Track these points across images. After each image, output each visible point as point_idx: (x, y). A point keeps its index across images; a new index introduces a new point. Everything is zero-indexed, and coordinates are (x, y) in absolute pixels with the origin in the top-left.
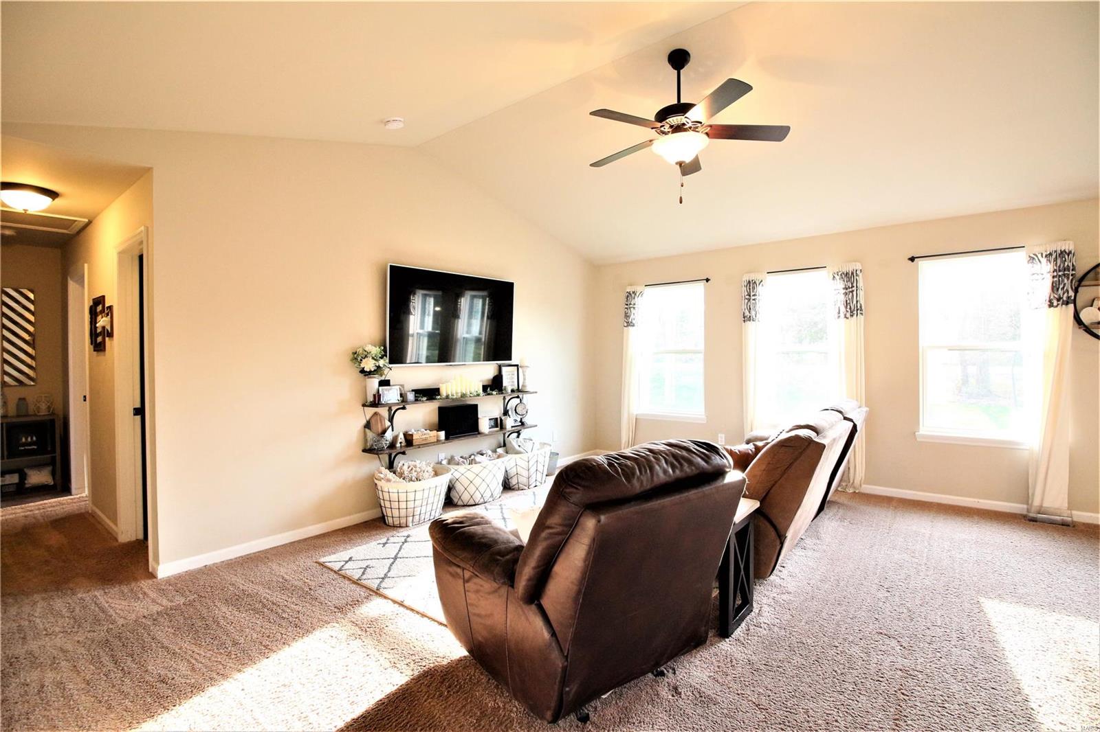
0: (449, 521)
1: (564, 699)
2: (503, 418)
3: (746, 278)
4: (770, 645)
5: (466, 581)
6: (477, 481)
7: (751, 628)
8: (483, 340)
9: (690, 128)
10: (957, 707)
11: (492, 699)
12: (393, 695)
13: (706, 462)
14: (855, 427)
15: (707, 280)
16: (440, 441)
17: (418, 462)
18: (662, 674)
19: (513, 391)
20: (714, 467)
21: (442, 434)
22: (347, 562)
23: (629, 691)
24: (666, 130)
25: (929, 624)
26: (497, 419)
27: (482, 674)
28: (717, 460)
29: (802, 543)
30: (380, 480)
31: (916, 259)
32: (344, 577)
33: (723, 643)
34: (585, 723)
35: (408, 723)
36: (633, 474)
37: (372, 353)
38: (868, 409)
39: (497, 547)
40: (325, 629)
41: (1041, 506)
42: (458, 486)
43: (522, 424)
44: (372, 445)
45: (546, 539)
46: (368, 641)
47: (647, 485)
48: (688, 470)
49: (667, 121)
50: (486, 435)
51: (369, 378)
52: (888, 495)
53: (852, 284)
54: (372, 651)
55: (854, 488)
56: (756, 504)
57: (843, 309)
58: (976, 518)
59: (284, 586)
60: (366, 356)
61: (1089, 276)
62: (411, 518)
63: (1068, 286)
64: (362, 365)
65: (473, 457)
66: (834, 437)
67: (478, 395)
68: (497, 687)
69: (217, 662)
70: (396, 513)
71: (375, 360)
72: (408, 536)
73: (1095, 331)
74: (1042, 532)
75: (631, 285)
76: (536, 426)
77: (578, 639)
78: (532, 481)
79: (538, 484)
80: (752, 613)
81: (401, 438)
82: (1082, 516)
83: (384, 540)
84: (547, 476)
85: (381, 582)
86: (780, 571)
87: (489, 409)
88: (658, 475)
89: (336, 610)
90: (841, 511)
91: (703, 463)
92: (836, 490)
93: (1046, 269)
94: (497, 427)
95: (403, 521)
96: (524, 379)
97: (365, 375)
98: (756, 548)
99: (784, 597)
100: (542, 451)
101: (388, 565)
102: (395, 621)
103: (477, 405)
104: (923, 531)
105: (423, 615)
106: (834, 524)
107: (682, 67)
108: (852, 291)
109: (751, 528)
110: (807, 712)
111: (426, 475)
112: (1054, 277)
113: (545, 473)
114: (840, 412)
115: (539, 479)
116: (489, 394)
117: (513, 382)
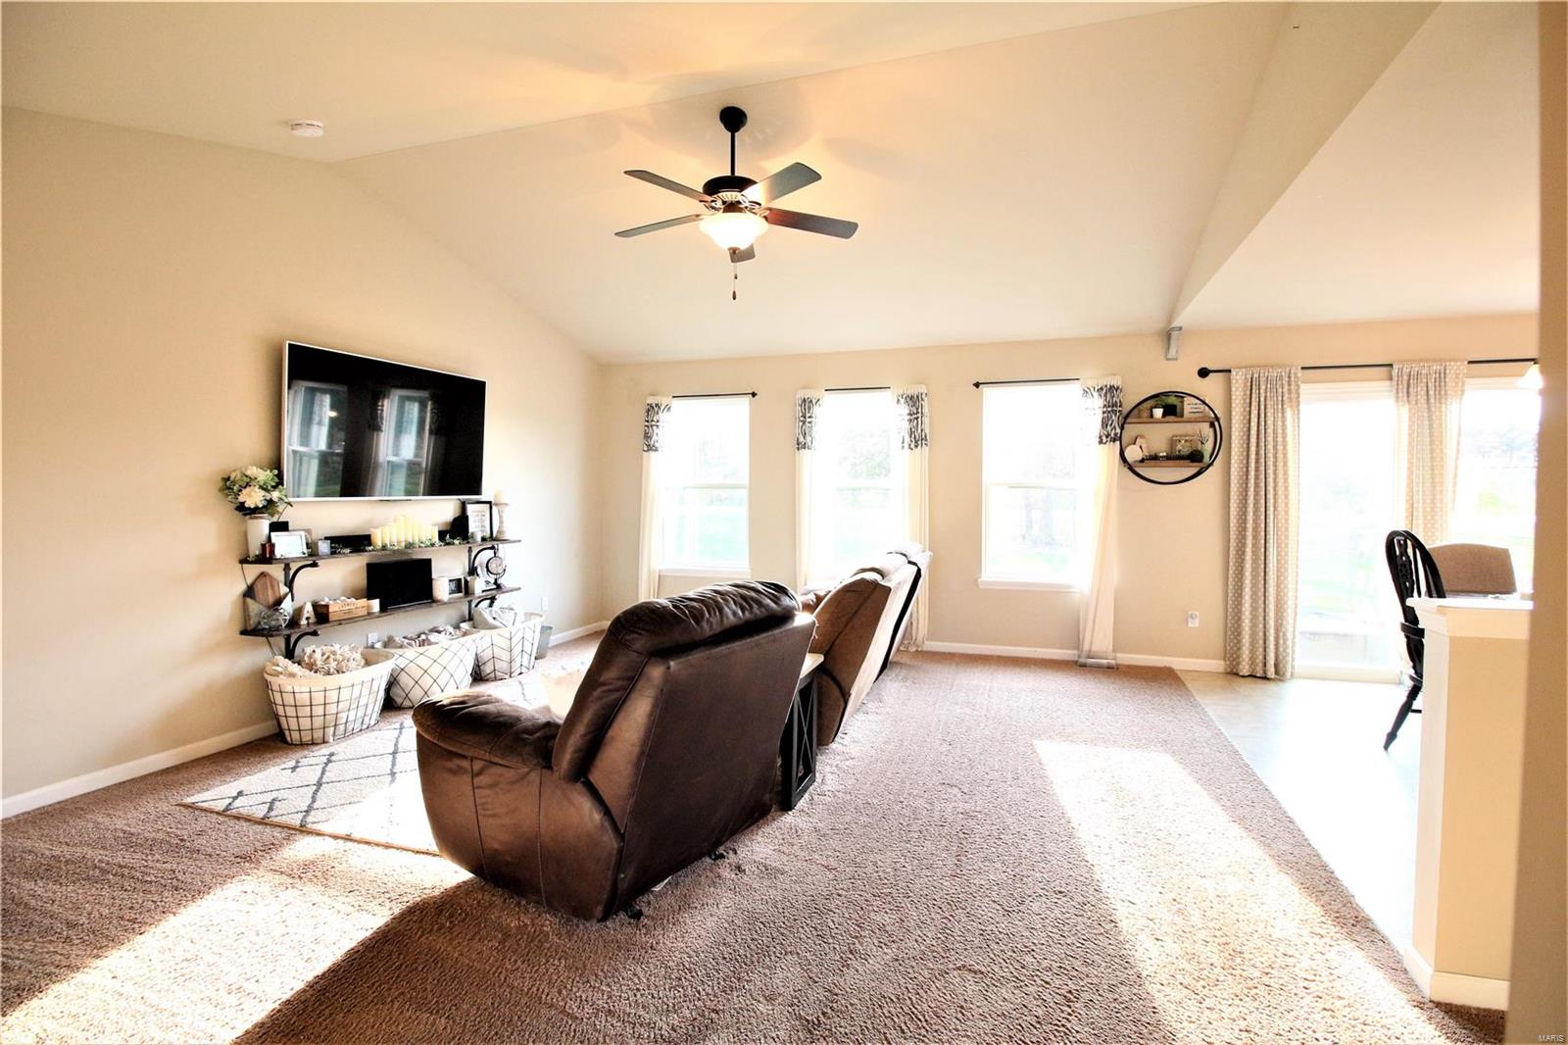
0: (445, 702)
1: (619, 886)
2: (469, 579)
3: (801, 394)
4: (836, 809)
5: (474, 775)
6: (435, 670)
7: (815, 797)
8: (424, 465)
9: (746, 207)
10: (1011, 837)
11: (515, 917)
12: (370, 939)
13: (775, 603)
14: (919, 571)
15: (754, 395)
16: (373, 613)
17: (337, 647)
18: (722, 856)
19: (484, 539)
20: (784, 609)
21: (375, 604)
22: (235, 798)
23: (686, 877)
24: (717, 206)
25: (987, 770)
26: (459, 580)
27: (493, 895)
28: (786, 601)
29: (864, 708)
30: (277, 674)
31: (981, 386)
32: (238, 818)
33: (786, 816)
34: (639, 919)
35: (402, 965)
36: (703, 615)
37: (259, 479)
38: (930, 553)
39: (520, 726)
40: (229, 885)
41: (1090, 651)
42: (404, 679)
43: (498, 587)
44: (259, 623)
45: (599, 698)
46: (309, 888)
47: (717, 628)
48: (758, 612)
49: (720, 195)
50: (445, 603)
51: (251, 518)
52: (952, 651)
53: (917, 409)
54: (317, 898)
55: (917, 646)
56: (820, 659)
57: (907, 439)
58: (1033, 667)
59: (130, 841)
60: (248, 485)
61: (1132, 414)
62: (332, 729)
63: (1115, 423)
64: (241, 499)
65: (423, 637)
66: (900, 580)
67: (433, 545)
68: (518, 904)
69: (47, 953)
70: (305, 723)
71: (266, 490)
72: (332, 755)
73: (1138, 470)
74: (1089, 676)
75: (653, 395)
76: (519, 589)
77: (637, 813)
78: (516, 666)
79: (524, 670)
80: (815, 783)
81: (308, 610)
82: (1126, 658)
83: (292, 763)
84: (536, 658)
85: (305, 816)
86: (843, 738)
87: (447, 567)
88: (727, 618)
89: (239, 860)
90: (904, 672)
91: (773, 605)
92: (898, 650)
93: (1097, 403)
94: (460, 591)
95: (318, 735)
96: (501, 522)
97: (245, 515)
98: (820, 713)
99: (847, 763)
100: (530, 624)
101: (311, 795)
102: (345, 859)
103: (429, 561)
104: (984, 684)
105: (387, 846)
106: (897, 685)
107: (738, 130)
108: (917, 418)
109: (815, 687)
110: (875, 864)
111: (352, 664)
112: (1104, 413)
113: (534, 655)
114: (904, 555)
115: (525, 663)
116: (448, 544)
117: (483, 526)
